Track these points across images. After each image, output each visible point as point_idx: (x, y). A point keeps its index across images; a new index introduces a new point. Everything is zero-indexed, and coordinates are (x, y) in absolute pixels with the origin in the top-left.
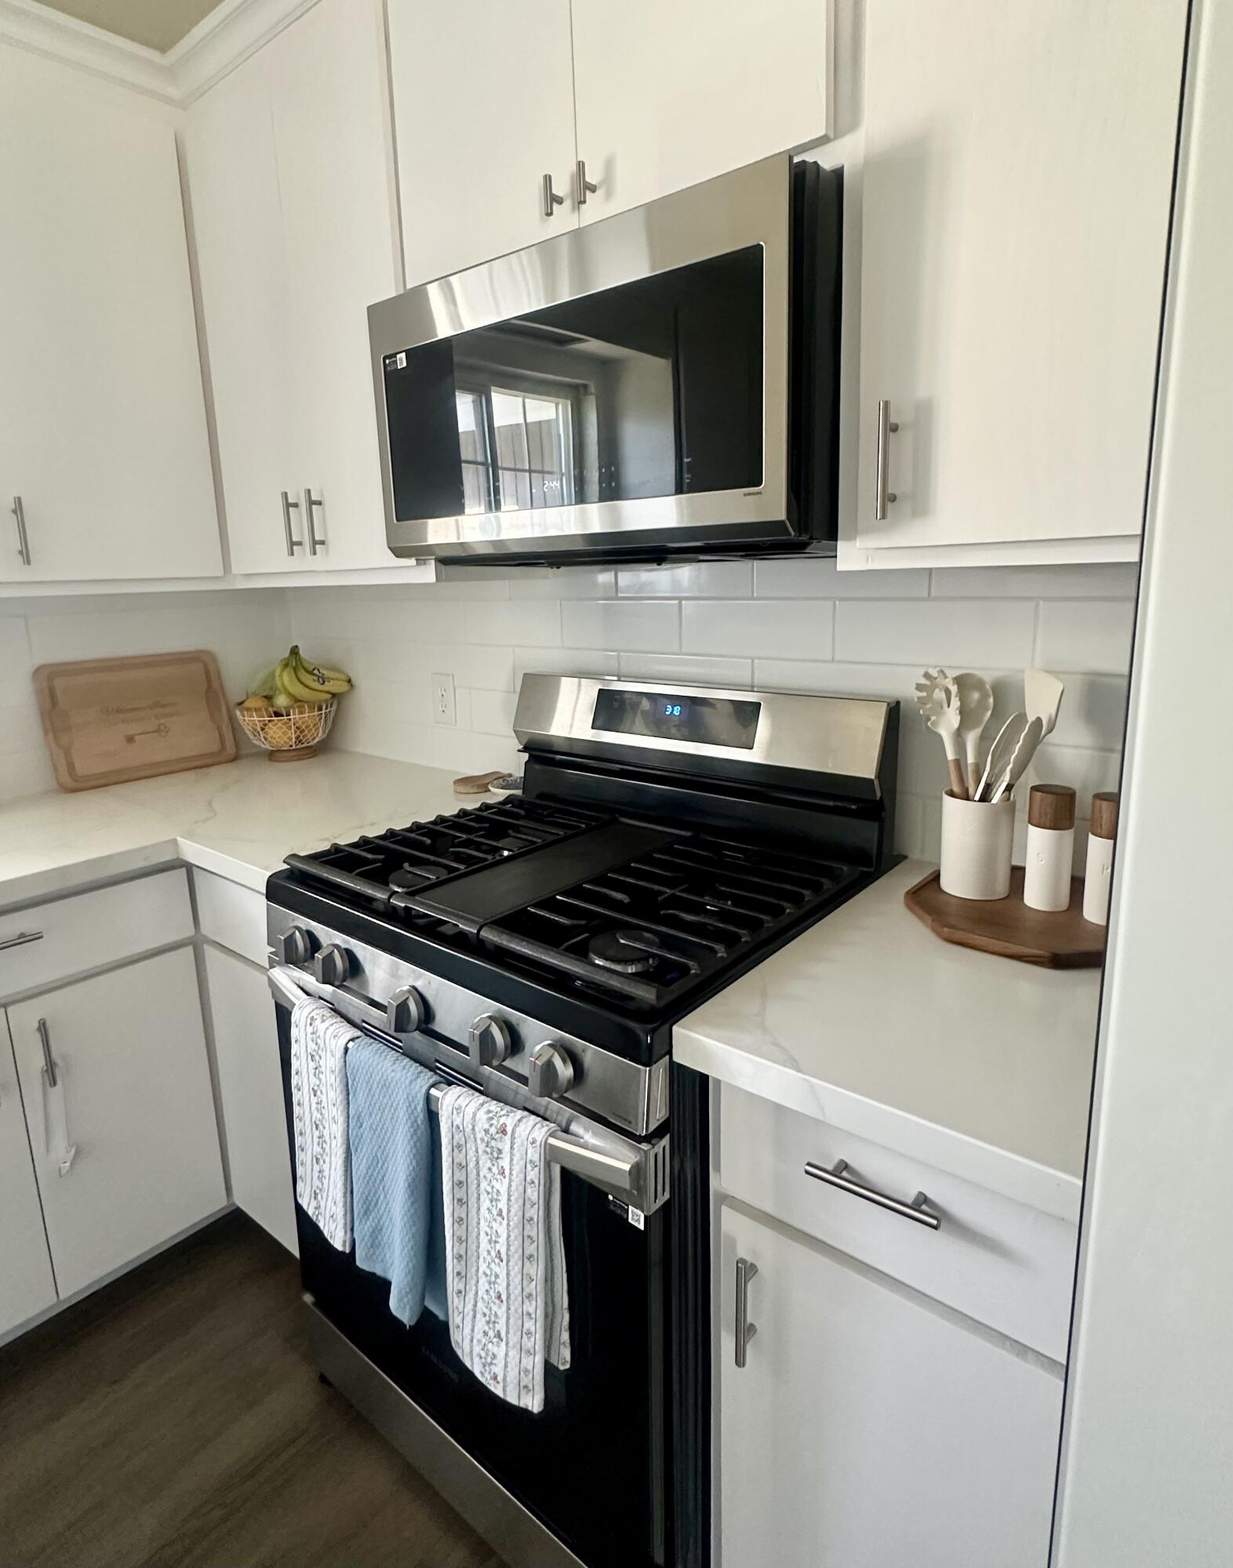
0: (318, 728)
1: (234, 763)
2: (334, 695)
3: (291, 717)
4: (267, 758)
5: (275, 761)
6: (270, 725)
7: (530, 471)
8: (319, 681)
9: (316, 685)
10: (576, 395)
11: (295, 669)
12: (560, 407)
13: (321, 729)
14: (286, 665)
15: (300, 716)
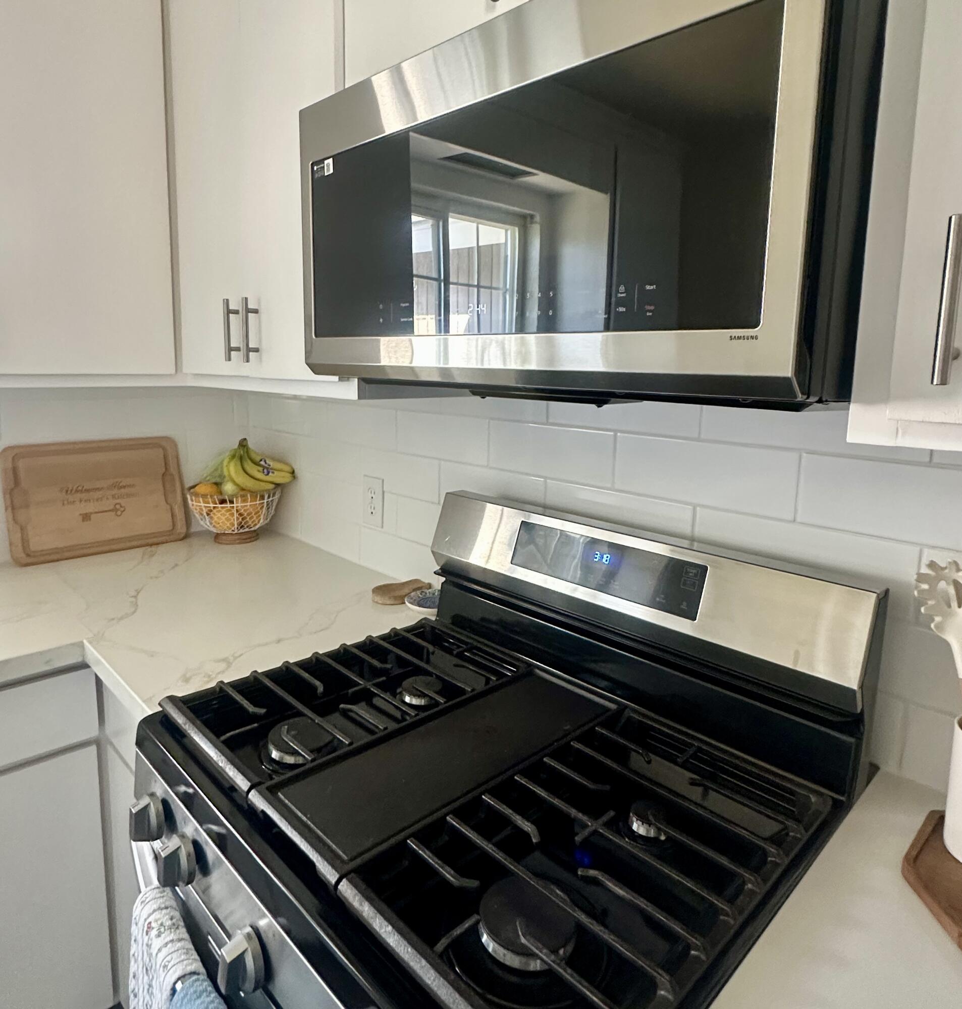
0: (259, 516)
1: (185, 540)
2: (277, 485)
3: (235, 505)
4: (213, 539)
5: (219, 543)
6: (215, 511)
7: (478, 286)
8: (264, 472)
9: (260, 476)
10: (523, 222)
11: (241, 459)
12: (509, 232)
13: (262, 517)
14: (233, 457)
15: (243, 504)
